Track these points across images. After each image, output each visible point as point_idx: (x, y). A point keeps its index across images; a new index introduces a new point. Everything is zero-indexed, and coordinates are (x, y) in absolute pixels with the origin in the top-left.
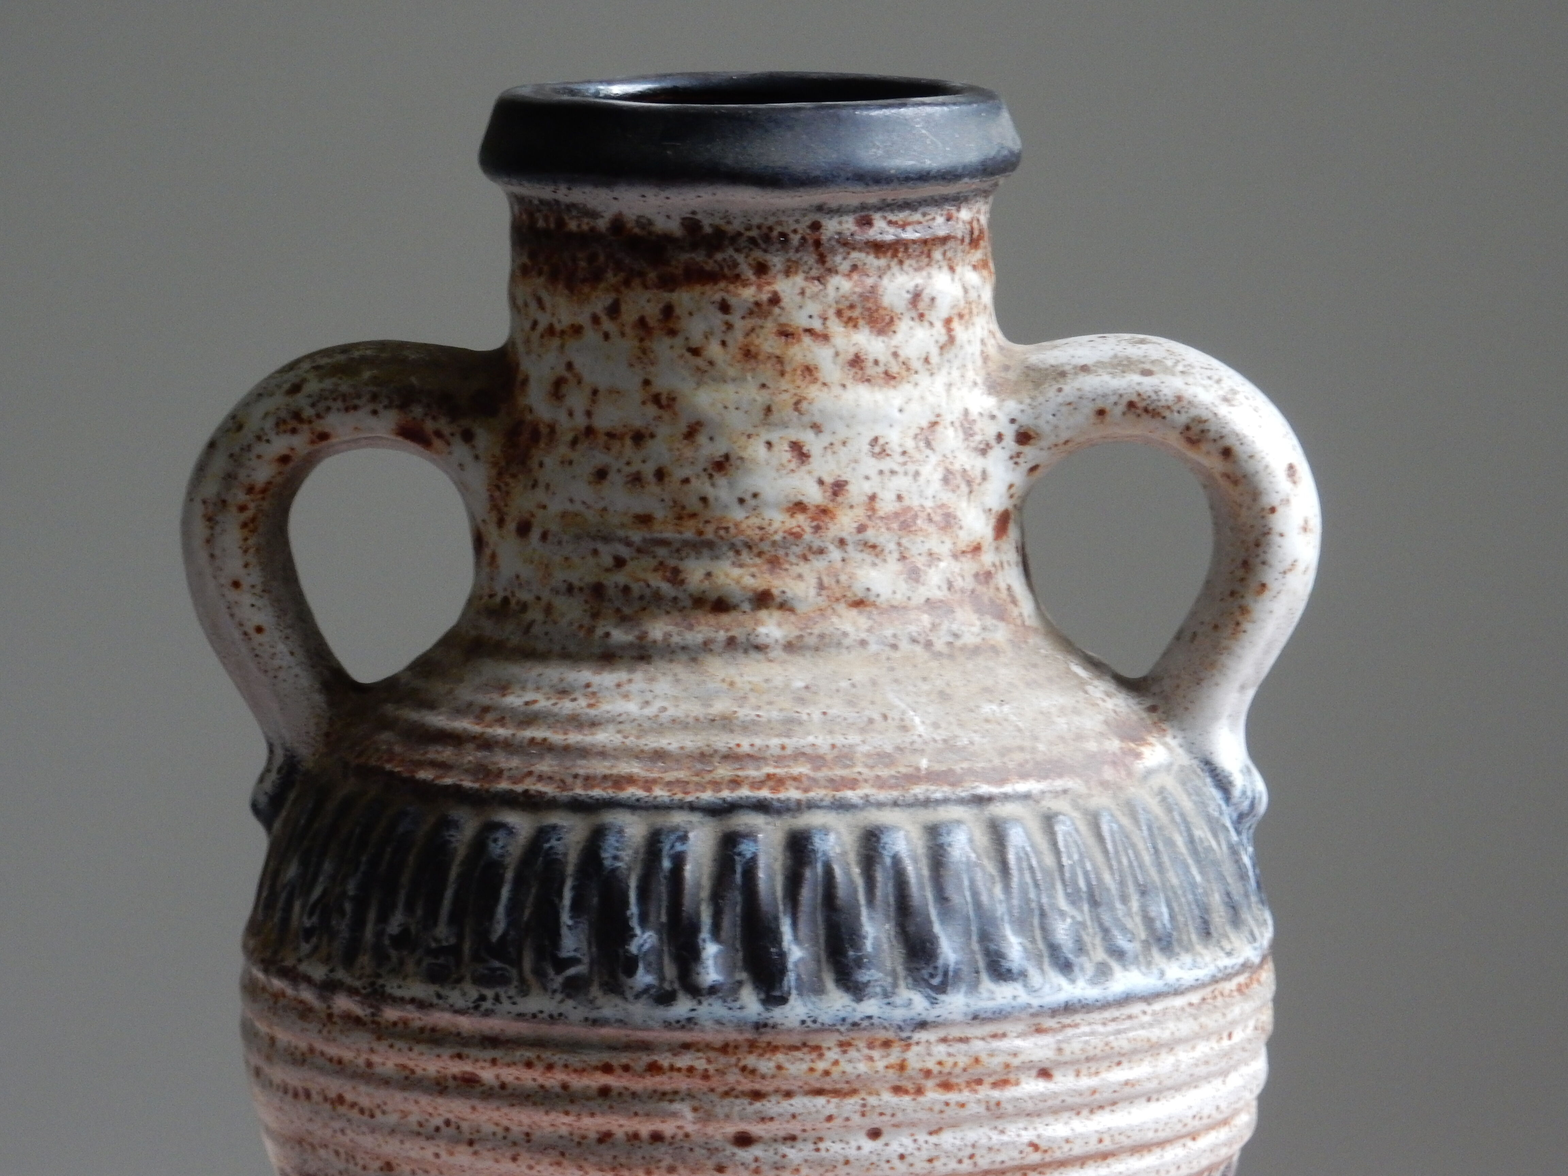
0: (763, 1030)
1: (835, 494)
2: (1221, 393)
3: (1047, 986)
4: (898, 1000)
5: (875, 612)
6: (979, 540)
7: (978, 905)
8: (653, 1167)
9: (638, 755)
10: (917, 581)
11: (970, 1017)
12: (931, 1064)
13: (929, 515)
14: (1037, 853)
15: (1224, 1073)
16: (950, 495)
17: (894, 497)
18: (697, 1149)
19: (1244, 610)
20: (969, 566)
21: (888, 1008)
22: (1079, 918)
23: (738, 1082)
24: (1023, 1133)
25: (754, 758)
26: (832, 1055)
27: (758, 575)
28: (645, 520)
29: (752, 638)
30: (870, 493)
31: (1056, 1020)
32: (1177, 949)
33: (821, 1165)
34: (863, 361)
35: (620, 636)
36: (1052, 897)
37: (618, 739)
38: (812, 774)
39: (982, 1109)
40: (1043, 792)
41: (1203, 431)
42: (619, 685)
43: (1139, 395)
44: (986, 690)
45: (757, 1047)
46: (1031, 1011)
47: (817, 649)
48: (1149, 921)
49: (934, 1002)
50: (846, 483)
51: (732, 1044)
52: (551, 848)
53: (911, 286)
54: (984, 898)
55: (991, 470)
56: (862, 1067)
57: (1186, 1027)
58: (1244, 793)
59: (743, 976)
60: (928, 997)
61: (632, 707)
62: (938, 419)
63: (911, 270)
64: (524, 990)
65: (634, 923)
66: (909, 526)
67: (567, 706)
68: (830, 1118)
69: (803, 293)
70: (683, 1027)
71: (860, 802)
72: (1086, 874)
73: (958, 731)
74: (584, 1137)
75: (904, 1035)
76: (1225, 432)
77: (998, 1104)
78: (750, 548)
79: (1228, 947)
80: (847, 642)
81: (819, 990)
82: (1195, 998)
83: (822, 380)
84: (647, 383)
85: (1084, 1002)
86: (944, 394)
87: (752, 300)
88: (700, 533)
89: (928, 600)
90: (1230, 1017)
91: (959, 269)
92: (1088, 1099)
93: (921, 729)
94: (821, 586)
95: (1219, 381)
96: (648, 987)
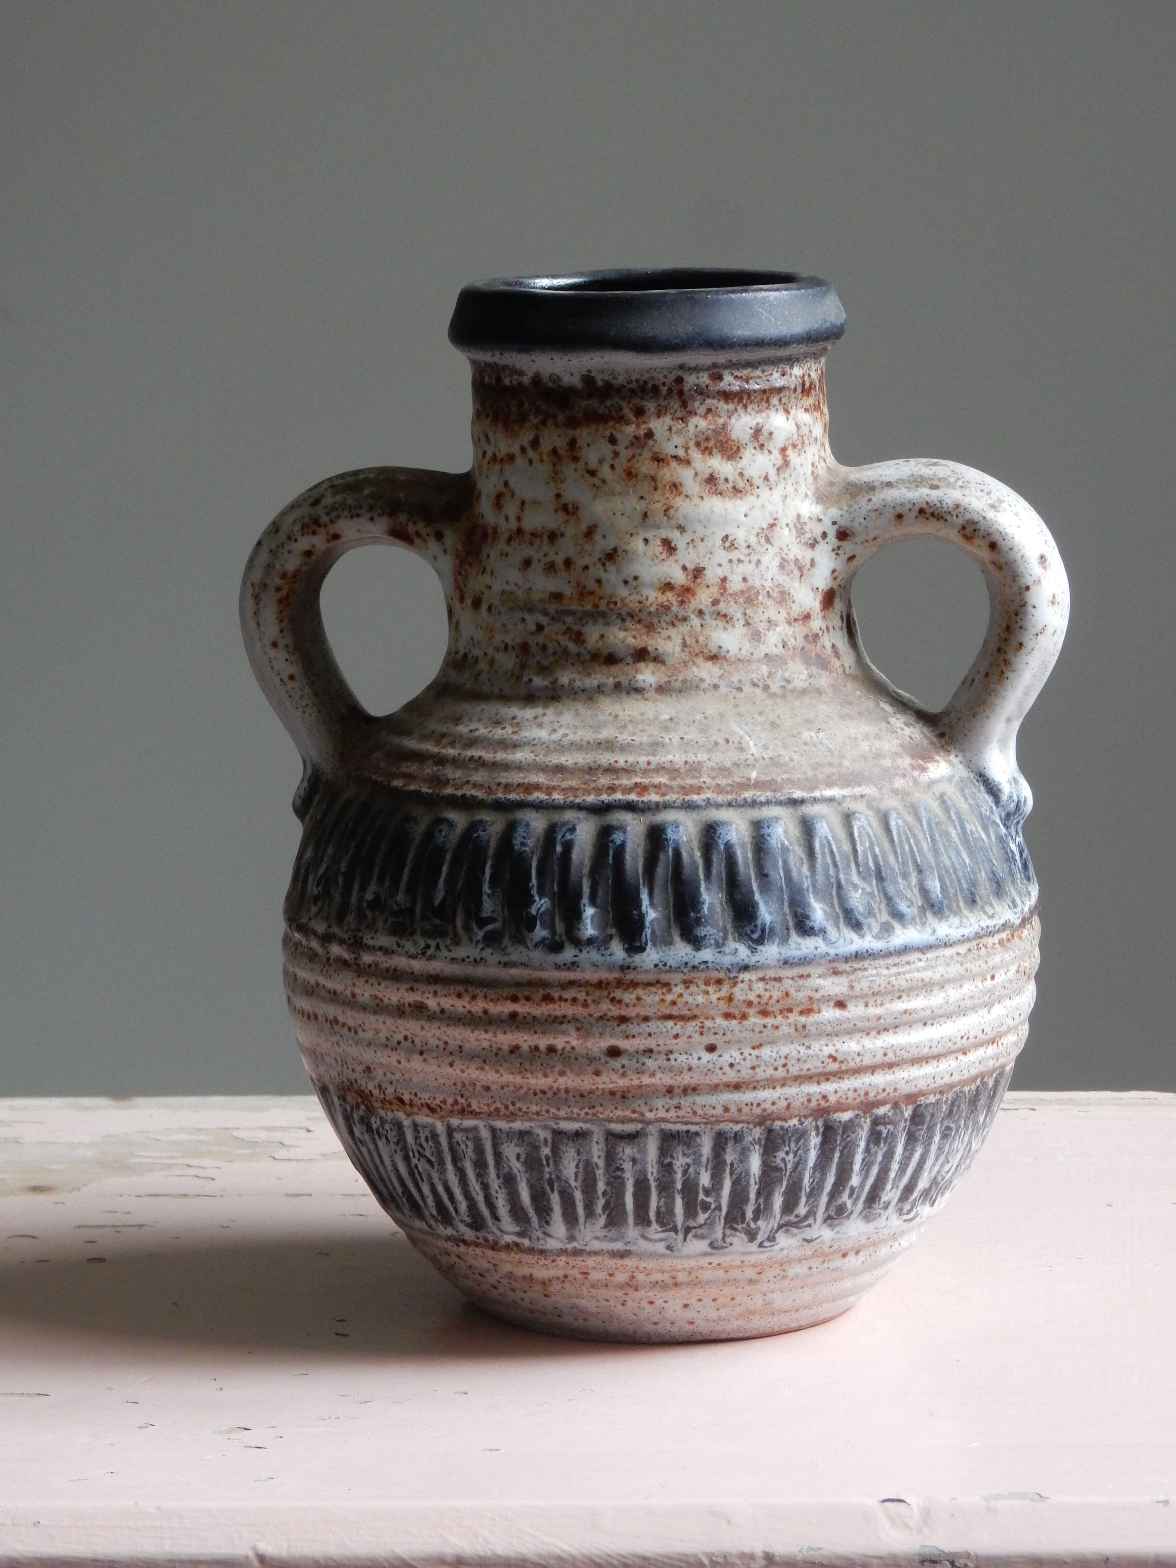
0: (626, 971)
1: (695, 577)
2: (990, 502)
3: (842, 940)
4: (727, 950)
5: (725, 664)
6: (808, 610)
7: (789, 878)
8: (548, 1072)
9: (544, 768)
10: (759, 641)
11: (782, 962)
12: (752, 997)
13: (768, 592)
14: (837, 842)
15: (989, 1005)
16: (785, 577)
17: (741, 579)
18: (580, 1059)
19: (1007, 662)
20: (800, 630)
21: (720, 955)
22: (869, 890)
23: (610, 1010)
24: (825, 1048)
25: (628, 771)
26: (678, 990)
27: (638, 637)
28: (557, 596)
29: (633, 682)
30: (722, 577)
31: (849, 965)
32: (947, 913)
33: (671, 1071)
34: (716, 479)
35: (539, 682)
36: (847, 874)
37: (530, 757)
38: (668, 783)
39: (792, 1031)
40: (844, 797)
41: (975, 530)
42: (536, 718)
43: (928, 503)
44: (809, 721)
45: (623, 984)
46: (828, 958)
47: (680, 691)
48: (925, 892)
49: (754, 951)
50: (704, 568)
51: (604, 981)
52: (479, 836)
53: (753, 424)
54: (795, 874)
55: (818, 559)
56: (700, 999)
57: (954, 970)
58: (1011, 797)
59: (613, 931)
60: (749, 947)
61: (543, 734)
62: (776, 522)
63: (753, 413)
64: (457, 942)
65: (534, 892)
66: (752, 600)
67: (498, 733)
68: (677, 1036)
69: (670, 429)
70: (569, 969)
71: (703, 804)
72: (875, 857)
73: (782, 752)
74: (500, 1049)
75: (732, 975)
76: (991, 530)
77: (804, 1027)
78: (632, 617)
79: (991, 912)
80: (703, 686)
81: (669, 942)
82: (962, 949)
83: (685, 493)
84: (558, 496)
85: (870, 951)
86: (781, 503)
87: (633, 435)
88: (596, 606)
89: (766, 655)
90: (991, 964)
91: (793, 412)
92: (874, 1023)
93: (754, 750)
94: (685, 645)
95: (989, 493)
96: (544, 940)
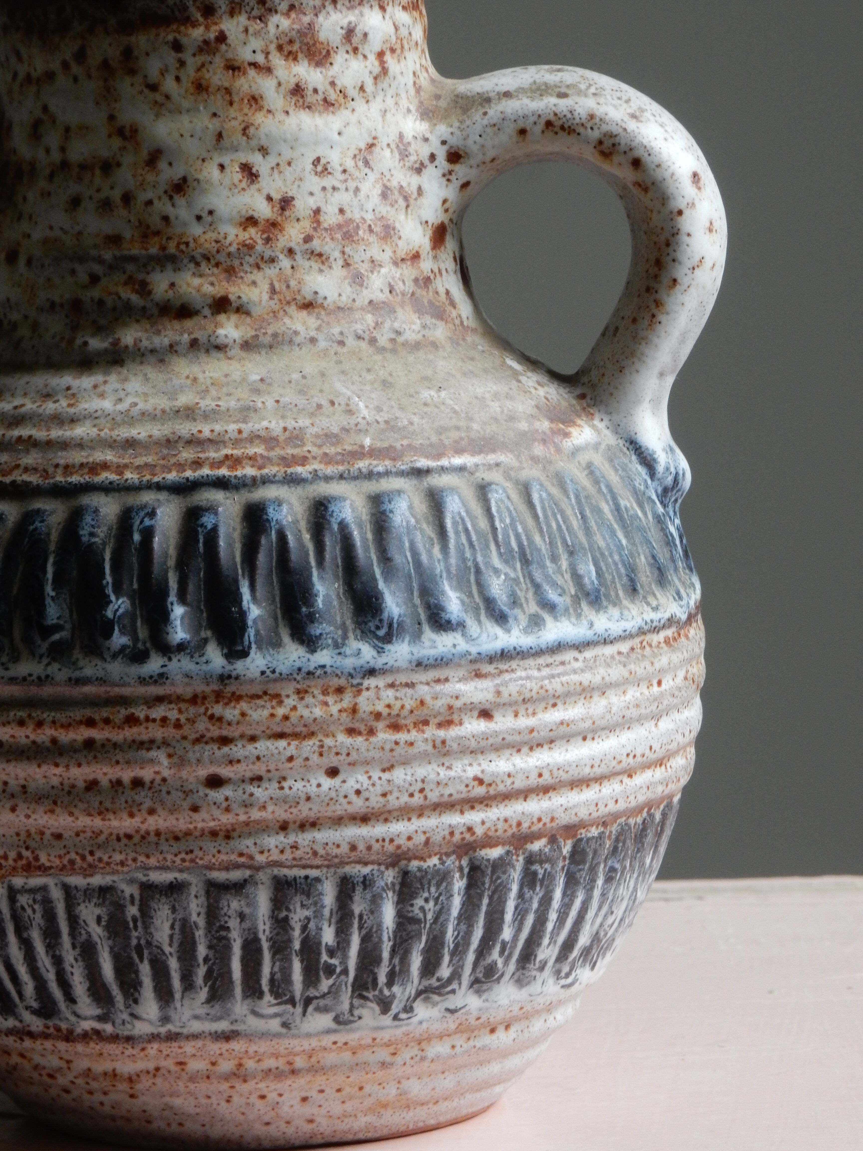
0: (227, 681)
1: (283, 209)
2: (629, 111)
3: (484, 636)
4: (348, 651)
5: (323, 313)
6: (416, 248)
7: (418, 564)
8: (135, 810)
9: (111, 444)
10: (361, 285)
11: (414, 664)
12: (380, 707)
13: (370, 226)
14: (473, 518)
15: (656, 717)
16: (389, 208)
17: (337, 211)
18: (173, 792)
19: (658, 304)
20: (408, 272)
21: (340, 658)
22: (512, 575)
23: (208, 730)
24: (468, 768)
25: (214, 442)
26: (290, 702)
27: (216, 283)
28: (115, 240)
29: (212, 339)
30: (314, 208)
31: (494, 666)
32: (605, 603)
33: (285, 802)
34: (303, 90)
35: (96, 344)
36: (486, 556)
37: (94, 432)
38: (265, 453)
39: (429, 748)
40: (477, 466)
41: (614, 145)
42: (95, 387)
43: (556, 114)
44: (426, 378)
45: (223, 697)
46: (469, 658)
47: (271, 347)
48: (577, 578)
49: (380, 651)
50: (293, 198)
51: (200, 696)
52: (36, 529)
53: (345, 22)
54: (424, 558)
55: (425, 186)
56: (318, 712)
57: (616, 673)
58: (667, 469)
59: (209, 633)
60: (375, 647)
61: (107, 405)
62: (375, 142)
63: (344, 9)
64: (16, 659)
65: (109, 591)
66: (351, 236)
67: (50, 407)
68: (291, 759)
69: (246, 30)
70: (156, 682)
71: (310, 476)
72: (518, 536)
73: (399, 414)
74: (73, 786)
75: (355, 682)
76: (634, 144)
77: (444, 742)
78: (208, 259)
79: (654, 603)
80: (297, 340)
81: (277, 644)
82: (624, 647)
83: (266, 107)
84: (112, 118)
85: (519, 649)
86: (380, 119)
87: (201, 39)
88: (163, 248)
89: (371, 302)
90: (657, 666)
91: (389, 9)
92: (527, 737)
93: (365, 412)
94: (273, 291)
95: (628, 101)
96: (124, 648)
